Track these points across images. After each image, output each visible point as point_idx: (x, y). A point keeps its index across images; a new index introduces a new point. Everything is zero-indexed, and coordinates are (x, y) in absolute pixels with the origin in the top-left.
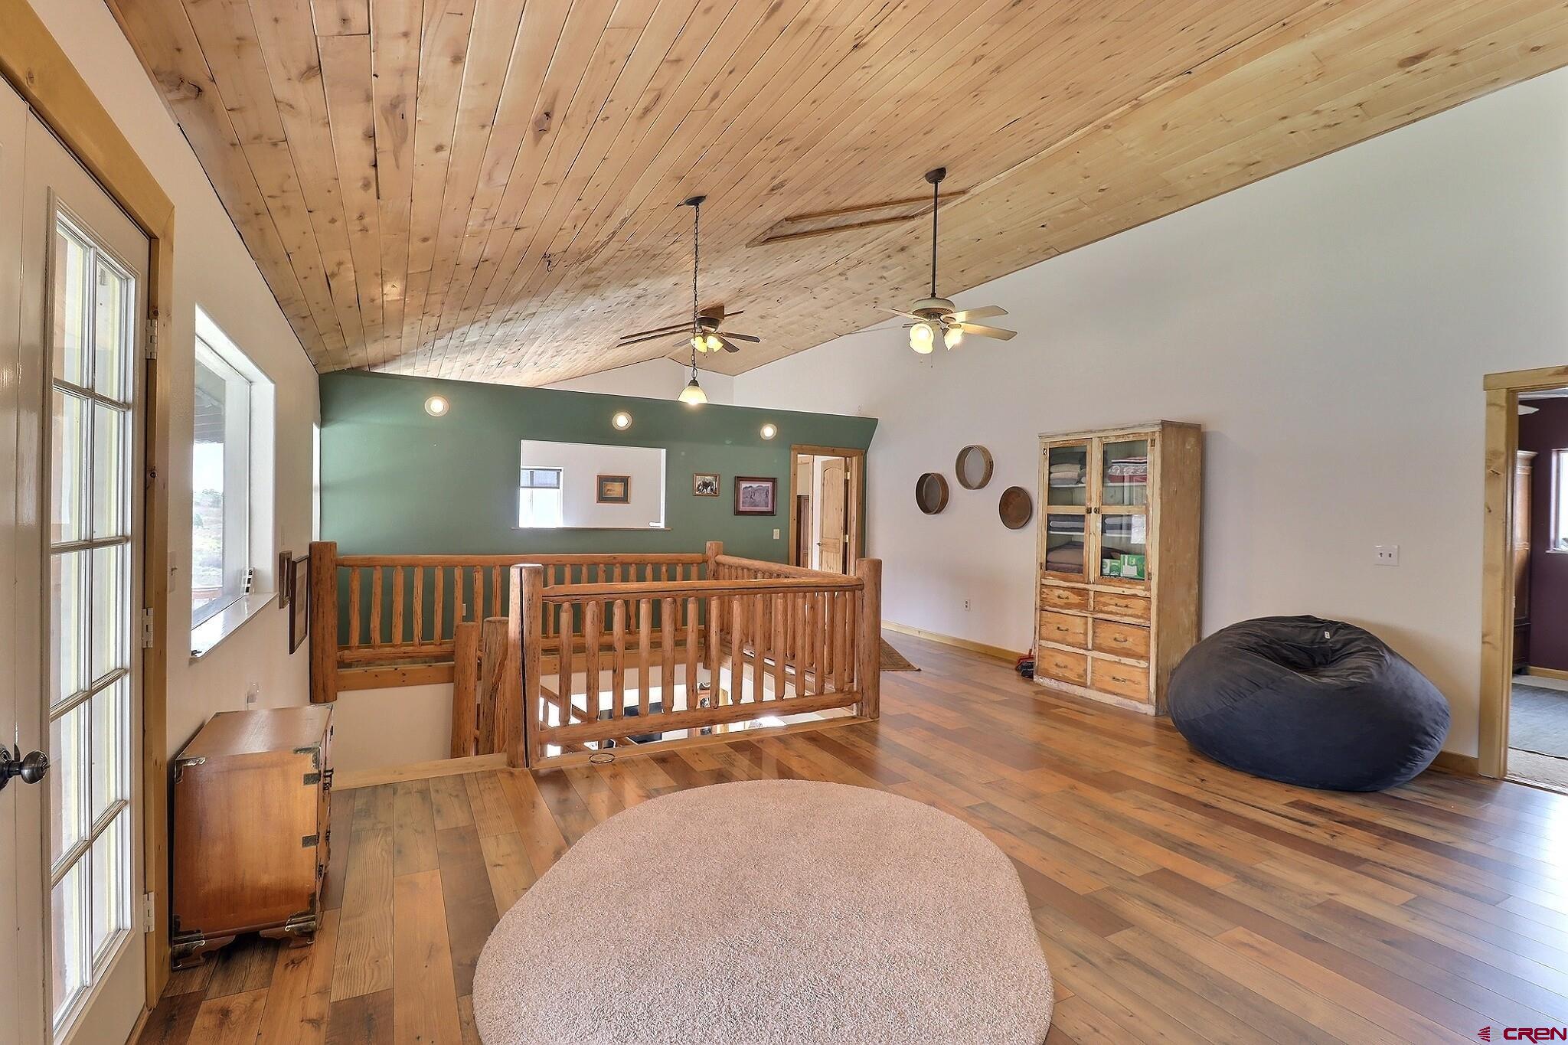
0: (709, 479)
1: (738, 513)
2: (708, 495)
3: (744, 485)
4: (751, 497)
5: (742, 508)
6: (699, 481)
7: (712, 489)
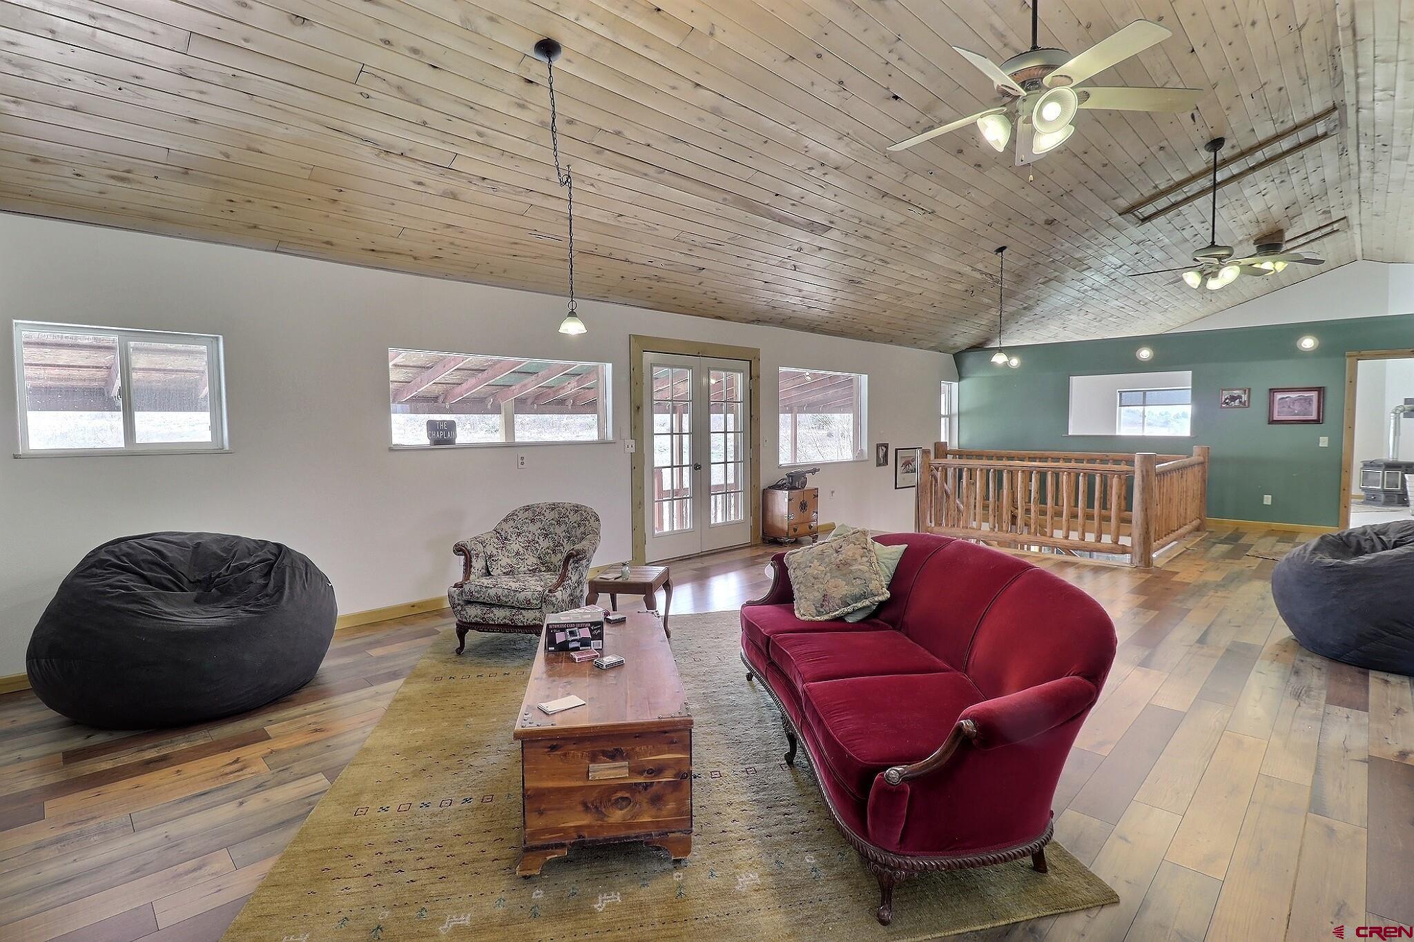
0: (1236, 393)
1: (1272, 422)
2: (1235, 407)
3: (1279, 396)
4: (1289, 407)
5: (1276, 417)
6: (1226, 395)
7: (1240, 402)
